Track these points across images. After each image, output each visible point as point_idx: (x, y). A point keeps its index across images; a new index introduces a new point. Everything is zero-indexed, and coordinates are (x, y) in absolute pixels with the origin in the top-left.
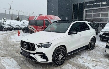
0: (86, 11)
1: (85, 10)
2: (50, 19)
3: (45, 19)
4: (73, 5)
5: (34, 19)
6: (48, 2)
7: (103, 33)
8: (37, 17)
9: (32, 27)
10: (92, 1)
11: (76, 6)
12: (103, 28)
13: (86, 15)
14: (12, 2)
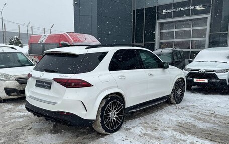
0: (161, 24)
1: (158, 21)
2: (74, 41)
3: (61, 42)
4: (134, 11)
5: (39, 42)
6: (75, 5)
7: (188, 72)
8: (45, 37)
9: (35, 59)
10: (172, 4)
11: (139, 13)
12: (190, 62)
13: (161, 34)
14: (5, 4)
